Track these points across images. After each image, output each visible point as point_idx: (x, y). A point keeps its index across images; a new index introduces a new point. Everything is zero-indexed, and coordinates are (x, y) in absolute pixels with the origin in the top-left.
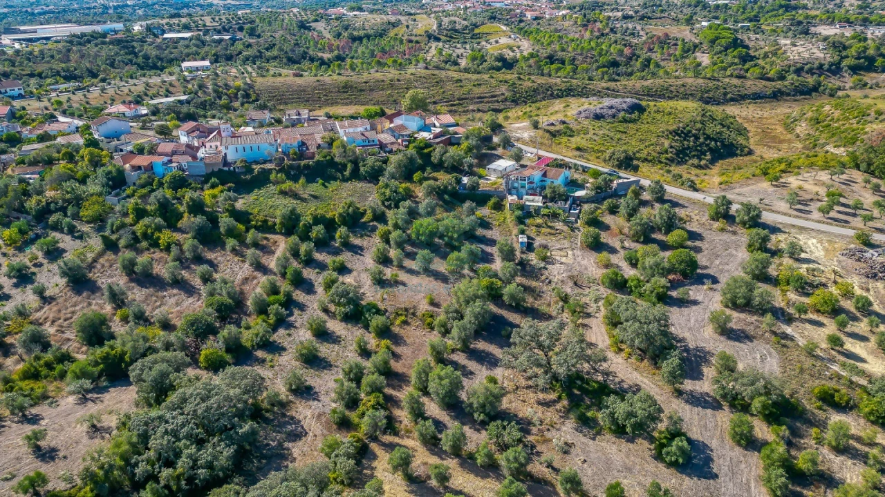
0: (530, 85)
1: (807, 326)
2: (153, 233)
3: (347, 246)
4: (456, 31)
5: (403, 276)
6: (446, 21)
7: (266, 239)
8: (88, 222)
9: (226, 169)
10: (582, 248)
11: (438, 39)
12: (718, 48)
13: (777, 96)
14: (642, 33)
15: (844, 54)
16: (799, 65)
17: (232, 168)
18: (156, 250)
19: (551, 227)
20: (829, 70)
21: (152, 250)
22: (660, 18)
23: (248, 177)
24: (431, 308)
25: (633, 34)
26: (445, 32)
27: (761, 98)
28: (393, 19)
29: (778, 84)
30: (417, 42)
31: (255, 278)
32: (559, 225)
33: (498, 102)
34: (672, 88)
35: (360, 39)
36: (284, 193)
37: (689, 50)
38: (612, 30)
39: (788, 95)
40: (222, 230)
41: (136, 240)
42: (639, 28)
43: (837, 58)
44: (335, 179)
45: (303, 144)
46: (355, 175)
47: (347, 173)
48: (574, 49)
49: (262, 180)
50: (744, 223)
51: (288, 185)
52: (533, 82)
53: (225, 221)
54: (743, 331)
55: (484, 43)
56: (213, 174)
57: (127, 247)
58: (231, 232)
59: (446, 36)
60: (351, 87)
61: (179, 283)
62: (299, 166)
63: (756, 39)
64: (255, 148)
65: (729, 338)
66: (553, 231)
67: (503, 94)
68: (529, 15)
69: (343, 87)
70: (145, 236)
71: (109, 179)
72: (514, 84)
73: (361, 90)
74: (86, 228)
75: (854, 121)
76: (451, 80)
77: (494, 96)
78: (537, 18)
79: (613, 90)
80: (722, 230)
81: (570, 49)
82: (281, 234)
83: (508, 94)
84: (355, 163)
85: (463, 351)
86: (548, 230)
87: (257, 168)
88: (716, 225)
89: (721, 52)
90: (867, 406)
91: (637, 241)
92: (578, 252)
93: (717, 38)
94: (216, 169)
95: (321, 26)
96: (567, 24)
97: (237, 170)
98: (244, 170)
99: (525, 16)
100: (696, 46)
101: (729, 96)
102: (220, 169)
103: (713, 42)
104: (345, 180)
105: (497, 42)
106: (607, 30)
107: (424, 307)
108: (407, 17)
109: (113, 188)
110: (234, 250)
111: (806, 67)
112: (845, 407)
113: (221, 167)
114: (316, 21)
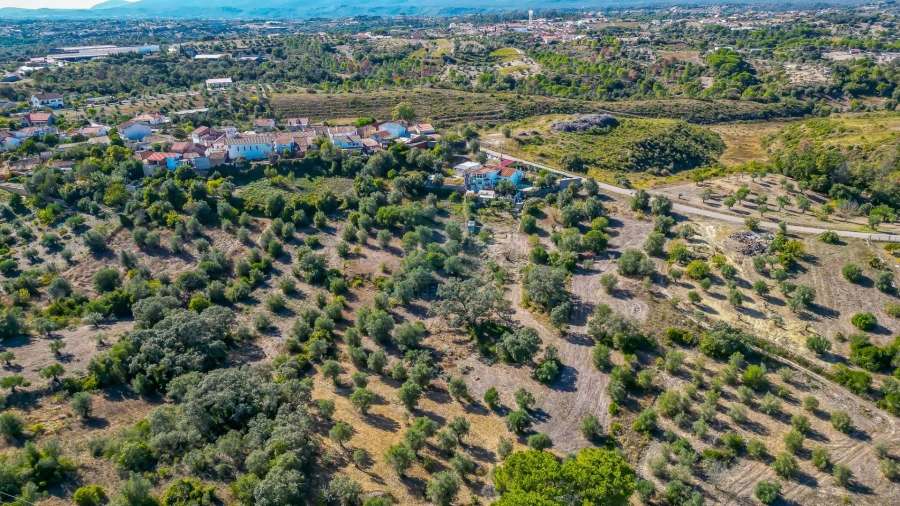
0: (530, 103)
1: (680, 288)
2: (162, 214)
3: (323, 227)
4: (473, 54)
5: (364, 251)
6: (464, 44)
7: (256, 221)
8: (110, 206)
9: (228, 164)
10: (521, 232)
11: (453, 62)
12: (722, 72)
13: (768, 116)
14: (652, 57)
15: (847, 78)
16: (799, 89)
17: (232, 164)
18: (164, 227)
19: (497, 216)
20: (830, 93)
21: (160, 228)
22: (675, 43)
23: (246, 171)
24: (384, 275)
25: (644, 58)
26: (461, 55)
27: (752, 118)
28: (414, 42)
29: (771, 106)
30: (433, 64)
31: (243, 250)
32: (505, 215)
33: (496, 118)
34: (666, 109)
35: (380, 61)
36: (275, 185)
37: (695, 74)
38: (623, 54)
39: (780, 116)
40: (220, 212)
41: (148, 219)
42: (650, 52)
43: (839, 82)
44: (321, 175)
45: (296, 145)
46: (338, 172)
47: (331, 170)
48: (581, 72)
49: (258, 174)
50: (656, 212)
51: (278, 178)
52: (532, 101)
53: (222, 205)
54: (627, 291)
55: (497, 66)
56: (216, 168)
57: (140, 225)
58: (227, 214)
59: (462, 58)
60: (359, 103)
61: (180, 253)
62: (290, 163)
63: (764, 63)
64: (254, 148)
65: (615, 296)
66: (499, 219)
67: (502, 112)
68: (546, 40)
69: (352, 103)
70: (156, 216)
71: (129, 171)
72: (513, 102)
73: (368, 106)
74: (108, 210)
75: (820, 138)
76: (453, 98)
77: (494, 113)
78: (554, 42)
80: (640, 219)
81: (577, 71)
82: (269, 217)
83: (507, 112)
84: (339, 162)
85: (403, 306)
86: (495, 218)
87: (254, 164)
88: (637, 215)
89: (725, 76)
90: (705, 342)
91: (567, 227)
92: (516, 236)
93: (723, 62)
94: (219, 165)
95: (345, 49)
96: (581, 48)
97: (237, 165)
98: (243, 166)
99: (542, 40)
100: (702, 70)
101: (720, 116)
102: (223, 165)
103: (718, 66)
104: (329, 175)
105: (509, 65)
106: (619, 54)
107: (378, 273)
108: (427, 41)
109: (132, 178)
110: (228, 230)
111: (807, 91)
112: (690, 345)
113: (224, 163)
114: (341, 44)
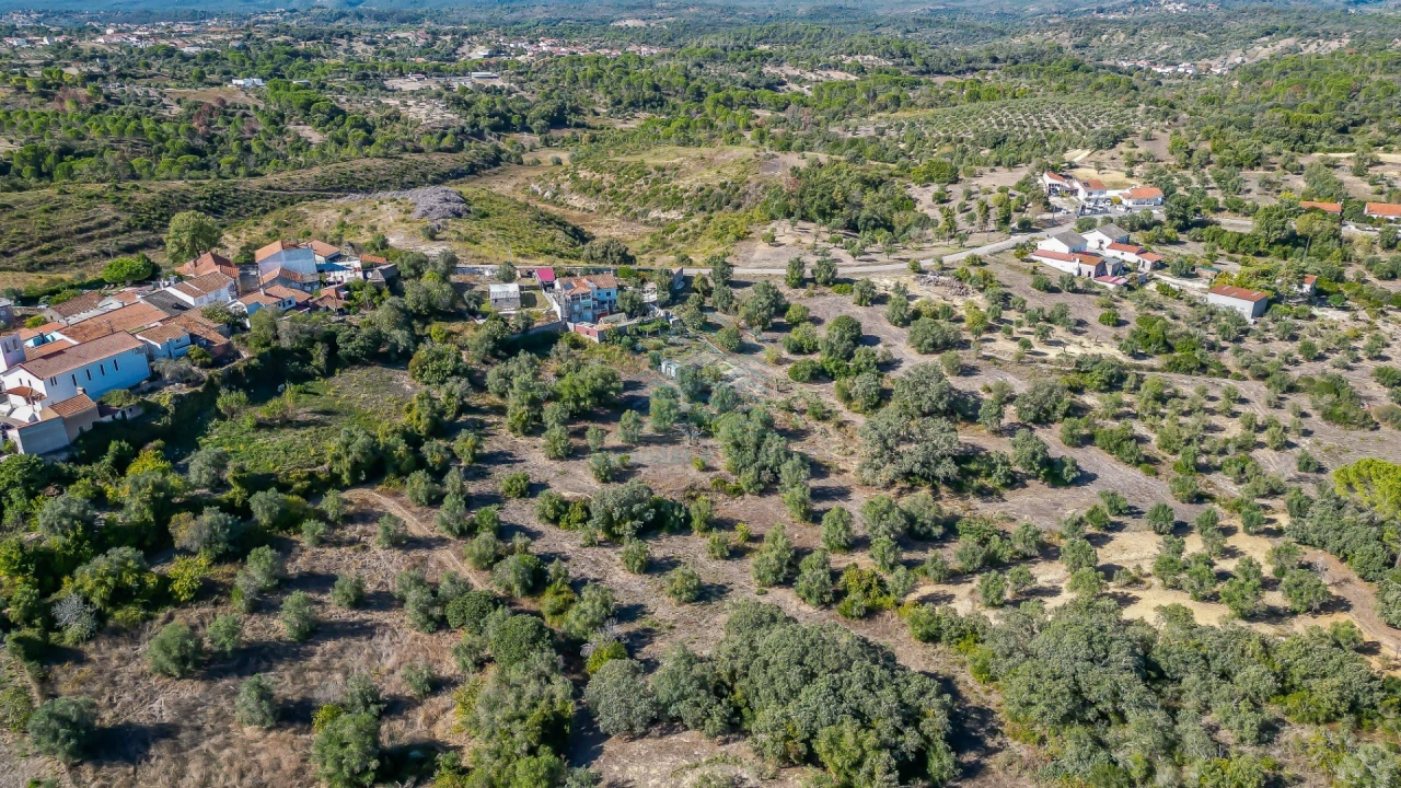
0: (149, 196)
1: (988, 344)
9: (108, 418)
10: (730, 355)
14: (165, 100)
15: (474, 112)
17: (119, 415)
18: (169, 610)
19: (673, 344)
21: (162, 616)
23: (166, 420)
24: (710, 474)
25: (152, 103)
31: (424, 560)
32: (678, 340)
38: (107, 97)
42: (153, 92)
43: (470, 118)
44: (311, 376)
45: (190, 335)
46: (335, 363)
47: (321, 362)
50: (826, 283)
51: (261, 410)
54: (965, 366)
58: (286, 513)
61: (315, 631)
64: (109, 367)
65: (964, 375)
70: (120, 596)
77: (105, 224)
79: (280, 189)
80: (812, 295)
82: (356, 483)
83: (126, 217)
84: (330, 339)
86: (675, 348)
87: (160, 400)
92: (733, 360)
94: (87, 428)
97: (128, 416)
98: (141, 411)
102: (96, 425)
106: (102, 99)
107: (701, 476)
112: (1082, 389)
113: (98, 419)
